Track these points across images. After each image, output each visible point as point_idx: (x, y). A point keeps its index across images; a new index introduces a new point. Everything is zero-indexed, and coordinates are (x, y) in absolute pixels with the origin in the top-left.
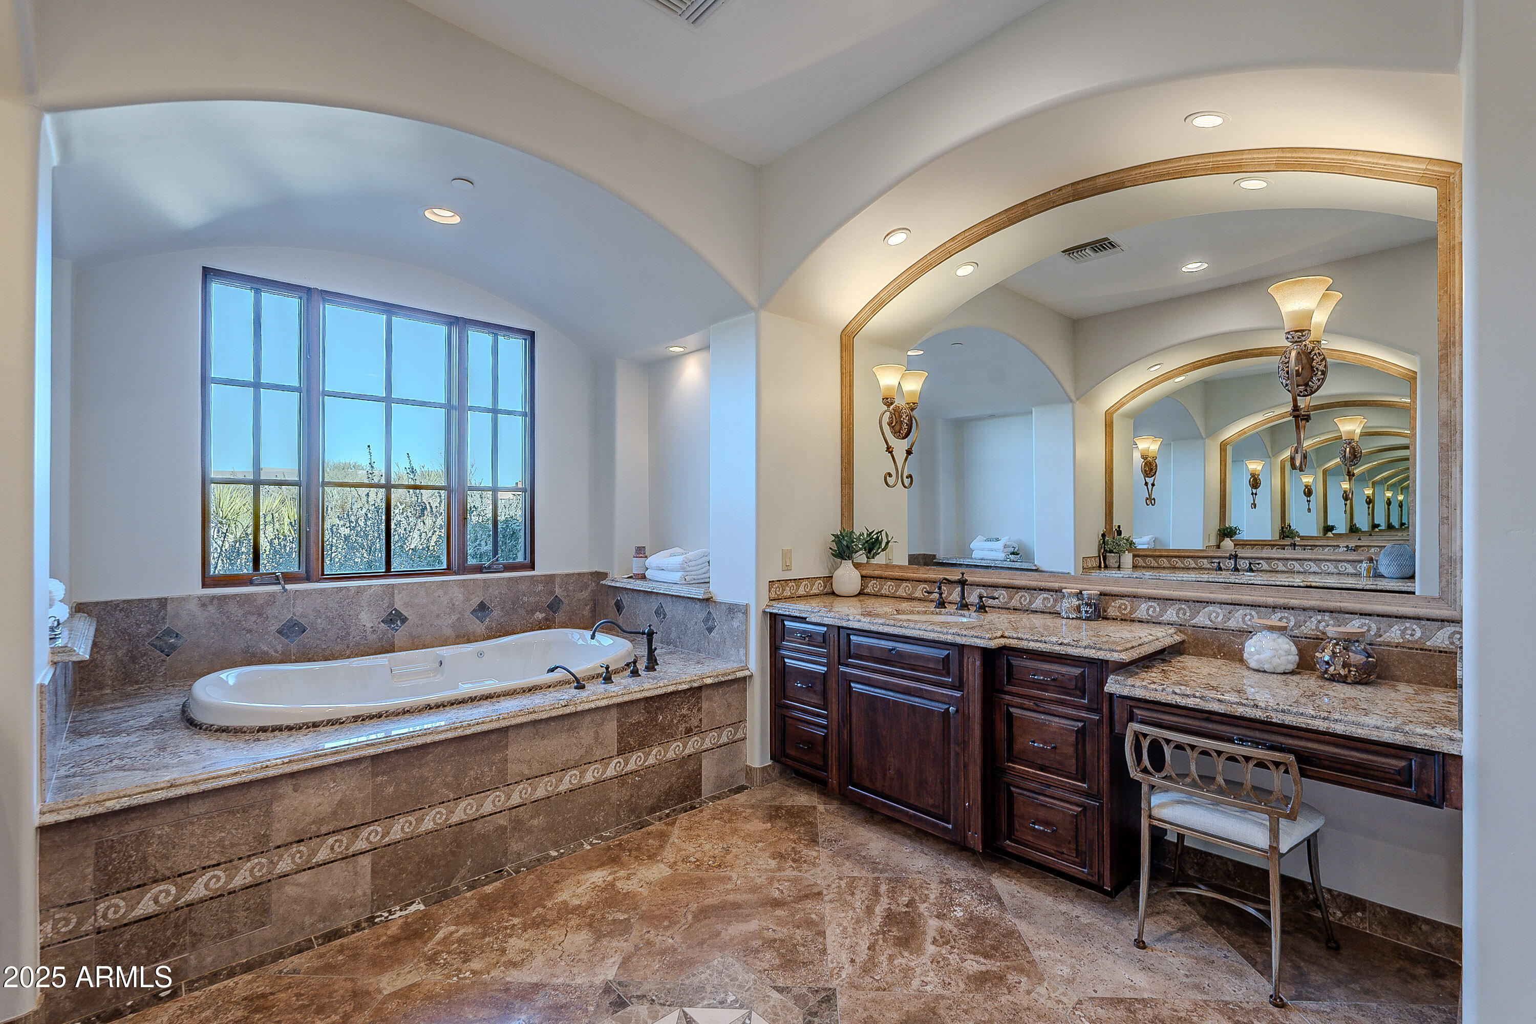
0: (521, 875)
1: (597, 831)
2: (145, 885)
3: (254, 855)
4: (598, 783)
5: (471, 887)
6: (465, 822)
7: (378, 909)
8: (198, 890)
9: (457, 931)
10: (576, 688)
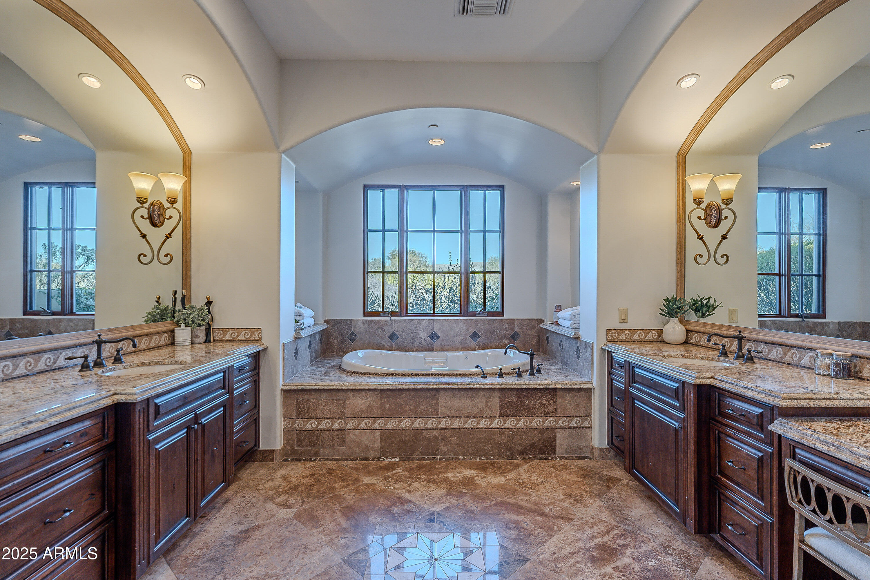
0: (441, 461)
1: (487, 454)
2: (308, 418)
3: (340, 418)
4: (487, 429)
5: (419, 459)
6: (419, 429)
7: (383, 456)
8: (323, 426)
9: (401, 472)
10: (482, 377)
